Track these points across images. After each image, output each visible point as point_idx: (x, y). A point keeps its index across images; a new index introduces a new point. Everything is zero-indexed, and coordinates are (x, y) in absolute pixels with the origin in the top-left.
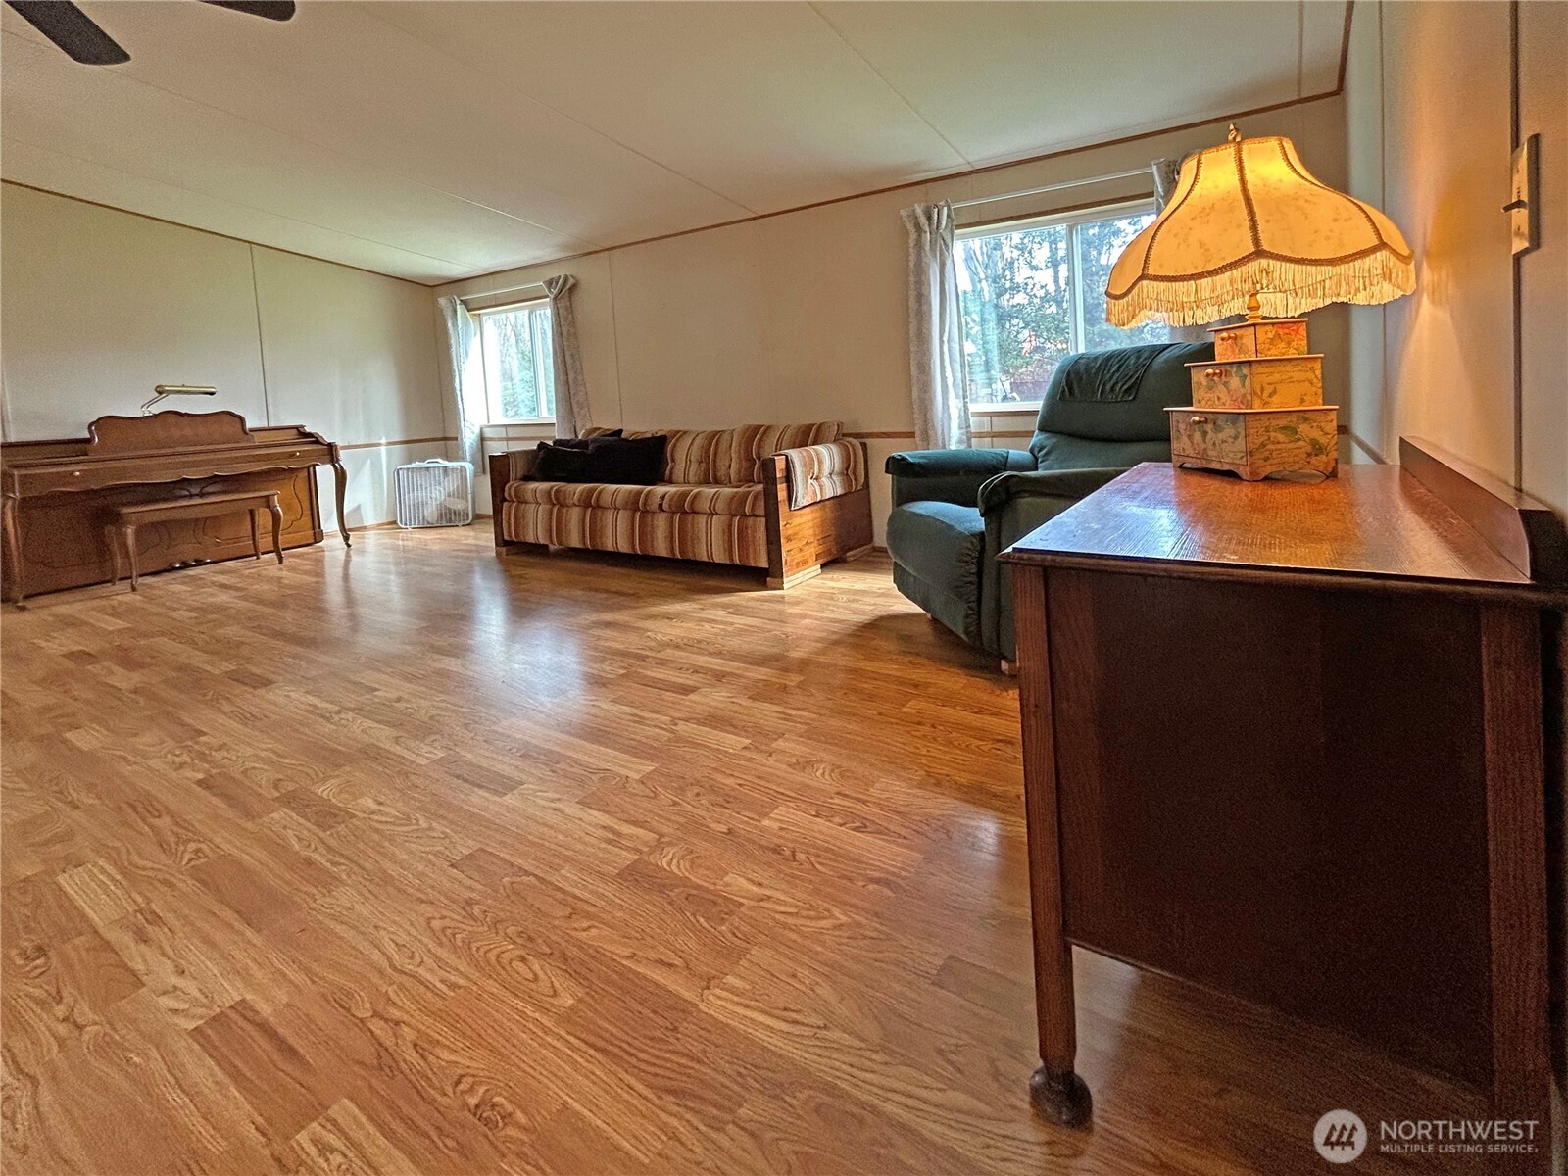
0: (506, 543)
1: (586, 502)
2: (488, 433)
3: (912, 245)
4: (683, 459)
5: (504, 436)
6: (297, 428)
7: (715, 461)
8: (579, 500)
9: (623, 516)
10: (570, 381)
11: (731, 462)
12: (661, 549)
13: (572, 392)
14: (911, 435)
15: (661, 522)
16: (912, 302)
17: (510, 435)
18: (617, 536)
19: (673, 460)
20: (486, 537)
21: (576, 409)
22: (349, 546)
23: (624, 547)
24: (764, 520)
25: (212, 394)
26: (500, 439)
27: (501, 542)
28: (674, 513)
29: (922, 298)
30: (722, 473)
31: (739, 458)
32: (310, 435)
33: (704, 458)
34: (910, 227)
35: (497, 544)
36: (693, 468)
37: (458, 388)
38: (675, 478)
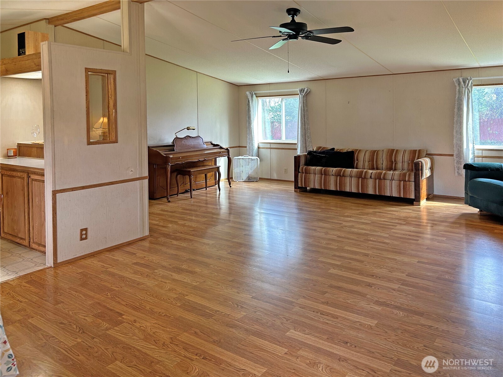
0: (299, 188)
1: (338, 175)
2: (261, 146)
3: (457, 91)
4: (362, 160)
5: (269, 147)
6: (211, 142)
7: (376, 161)
8: (335, 173)
9: (354, 180)
10: (306, 128)
11: (383, 161)
12: (370, 191)
13: (306, 132)
14: (452, 155)
15: (370, 183)
16: (456, 110)
18: (351, 186)
19: (357, 160)
20: (292, 188)
21: (307, 139)
22: (231, 187)
23: (354, 190)
24: (413, 183)
25: (194, 129)
26: (267, 148)
27: (296, 187)
28: (376, 179)
29: (460, 109)
30: (380, 166)
31: (387, 161)
32: (217, 145)
33: (371, 160)
34: (457, 84)
35: (295, 188)
36: (367, 164)
37: (252, 128)
38: (359, 166)
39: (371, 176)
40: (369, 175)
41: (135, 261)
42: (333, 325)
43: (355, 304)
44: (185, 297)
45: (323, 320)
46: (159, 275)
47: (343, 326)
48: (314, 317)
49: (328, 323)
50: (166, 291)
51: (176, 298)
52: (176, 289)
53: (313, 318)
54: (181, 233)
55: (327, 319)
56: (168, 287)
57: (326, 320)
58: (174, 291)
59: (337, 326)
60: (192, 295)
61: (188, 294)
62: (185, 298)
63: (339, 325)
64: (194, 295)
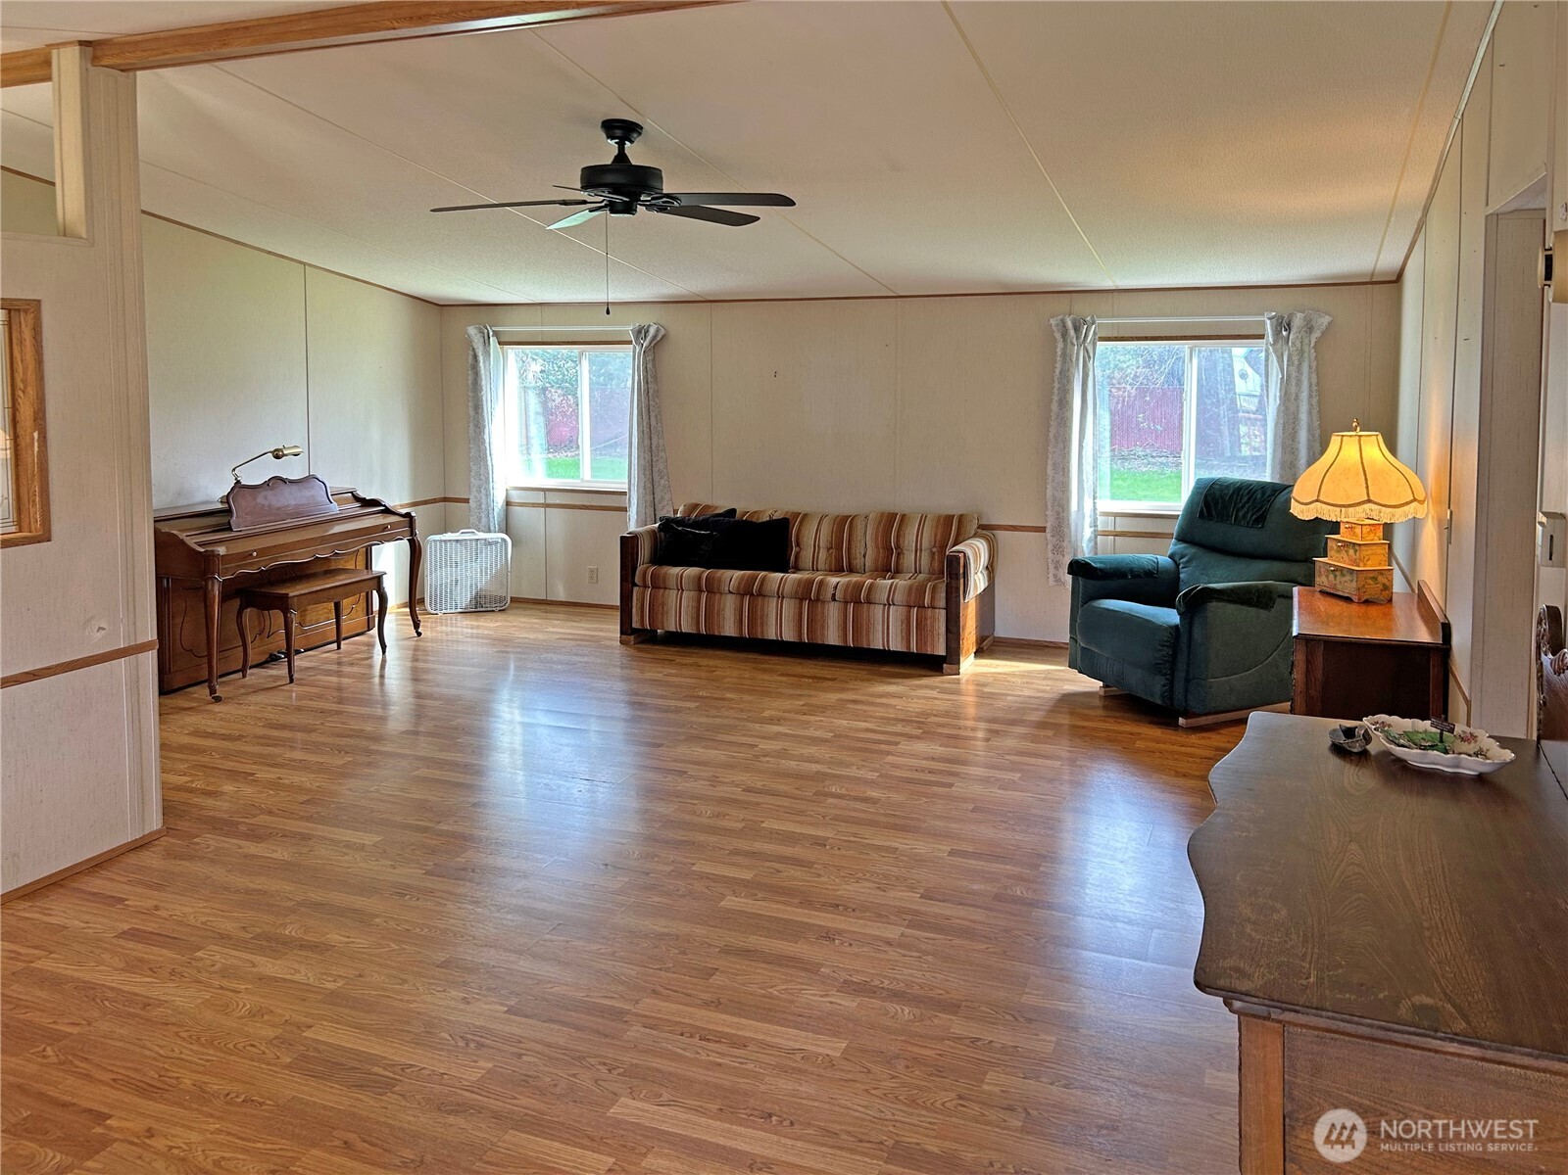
0: (635, 631)
1: (746, 591)
2: (516, 497)
3: (1059, 353)
4: (812, 542)
5: (542, 501)
6: (351, 493)
7: (849, 549)
8: (739, 587)
9: (789, 607)
10: (653, 448)
11: (866, 549)
12: (832, 638)
13: (654, 459)
14: (1043, 530)
15: (833, 613)
16: (1055, 407)
17: (549, 501)
18: (781, 623)
19: (798, 545)
20: (612, 629)
21: (656, 478)
22: (419, 634)
23: (788, 635)
24: (943, 613)
25: (296, 456)
26: (534, 505)
27: (626, 629)
28: (846, 603)
29: (1065, 403)
30: (858, 562)
31: (877, 548)
33: (836, 545)
34: (1057, 335)
35: (622, 633)
36: (823, 555)
37: (487, 441)
38: (801, 564)
39: (834, 595)
40: (830, 591)
41: (126, 927)
42: (735, 1067)
43: (789, 997)
44: (304, 1034)
45: (708, 1055)
46: (213, 965)
47: (760, 1067)
48: (682, 1052)
49: (720, 1065)
50: (242, 1018)
51: (276, 1038)
52: (272, 1008)
53: (681, 1056)
54: (270, 813)
55: (718, 1053)
56: (244, 1005)
57: (714, 1054)
58: (266, 1017)
59: (747, 1070)
60: (325, 1023)
61: (309, 1021)
62: (305, 1038)
63: (750, 1066)
64: (331, 1022)
